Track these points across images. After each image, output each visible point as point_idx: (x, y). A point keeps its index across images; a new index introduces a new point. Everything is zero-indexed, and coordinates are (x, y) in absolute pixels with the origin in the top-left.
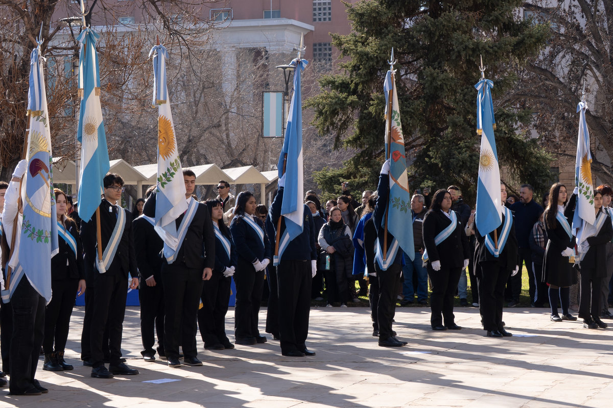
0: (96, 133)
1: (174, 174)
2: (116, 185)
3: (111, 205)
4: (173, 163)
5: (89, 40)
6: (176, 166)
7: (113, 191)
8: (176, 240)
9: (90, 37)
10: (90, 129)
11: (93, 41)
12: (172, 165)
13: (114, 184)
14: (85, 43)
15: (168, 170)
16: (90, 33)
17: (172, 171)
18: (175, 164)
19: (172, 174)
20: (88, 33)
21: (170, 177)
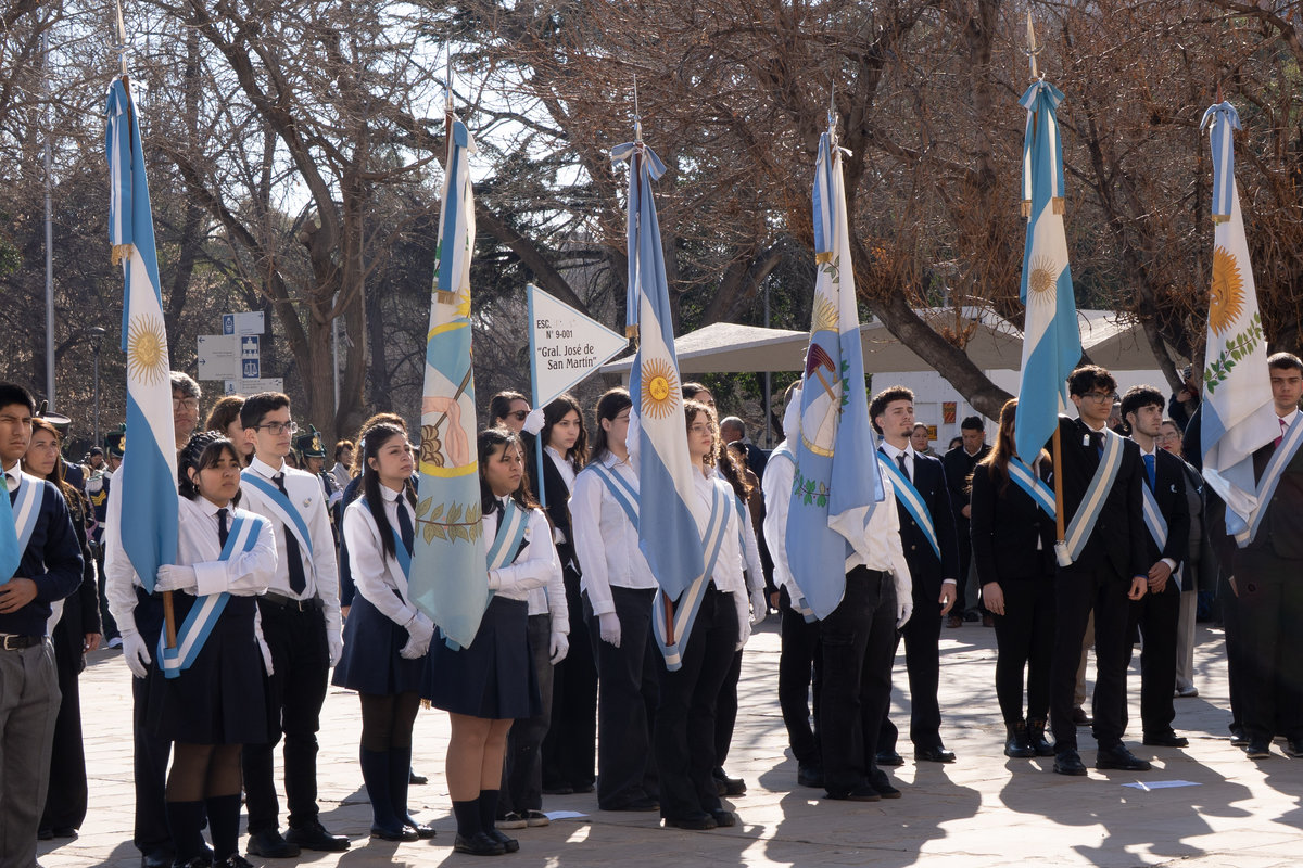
0: (1052, 291)
1: (1232, 364)
2: (1098, 390)
3: (1089, 432)
4: (1233, 343)
5: (1044, 105)
6: (1238, 349)
7: (1092, 402)
8: (1254, 499)
9: (1046, 98)
10: (1041, 280)
11: (1049, 105)
12: (1230, 345)
13: (1093, 389)
14: (1036, 110)
15: (1222, 356)
16: (1044, 89)
17: (1230, 358)
18: (1237, 345)
19: (1229, 366)
20: (1041, 91)
21: (1224, 370)
